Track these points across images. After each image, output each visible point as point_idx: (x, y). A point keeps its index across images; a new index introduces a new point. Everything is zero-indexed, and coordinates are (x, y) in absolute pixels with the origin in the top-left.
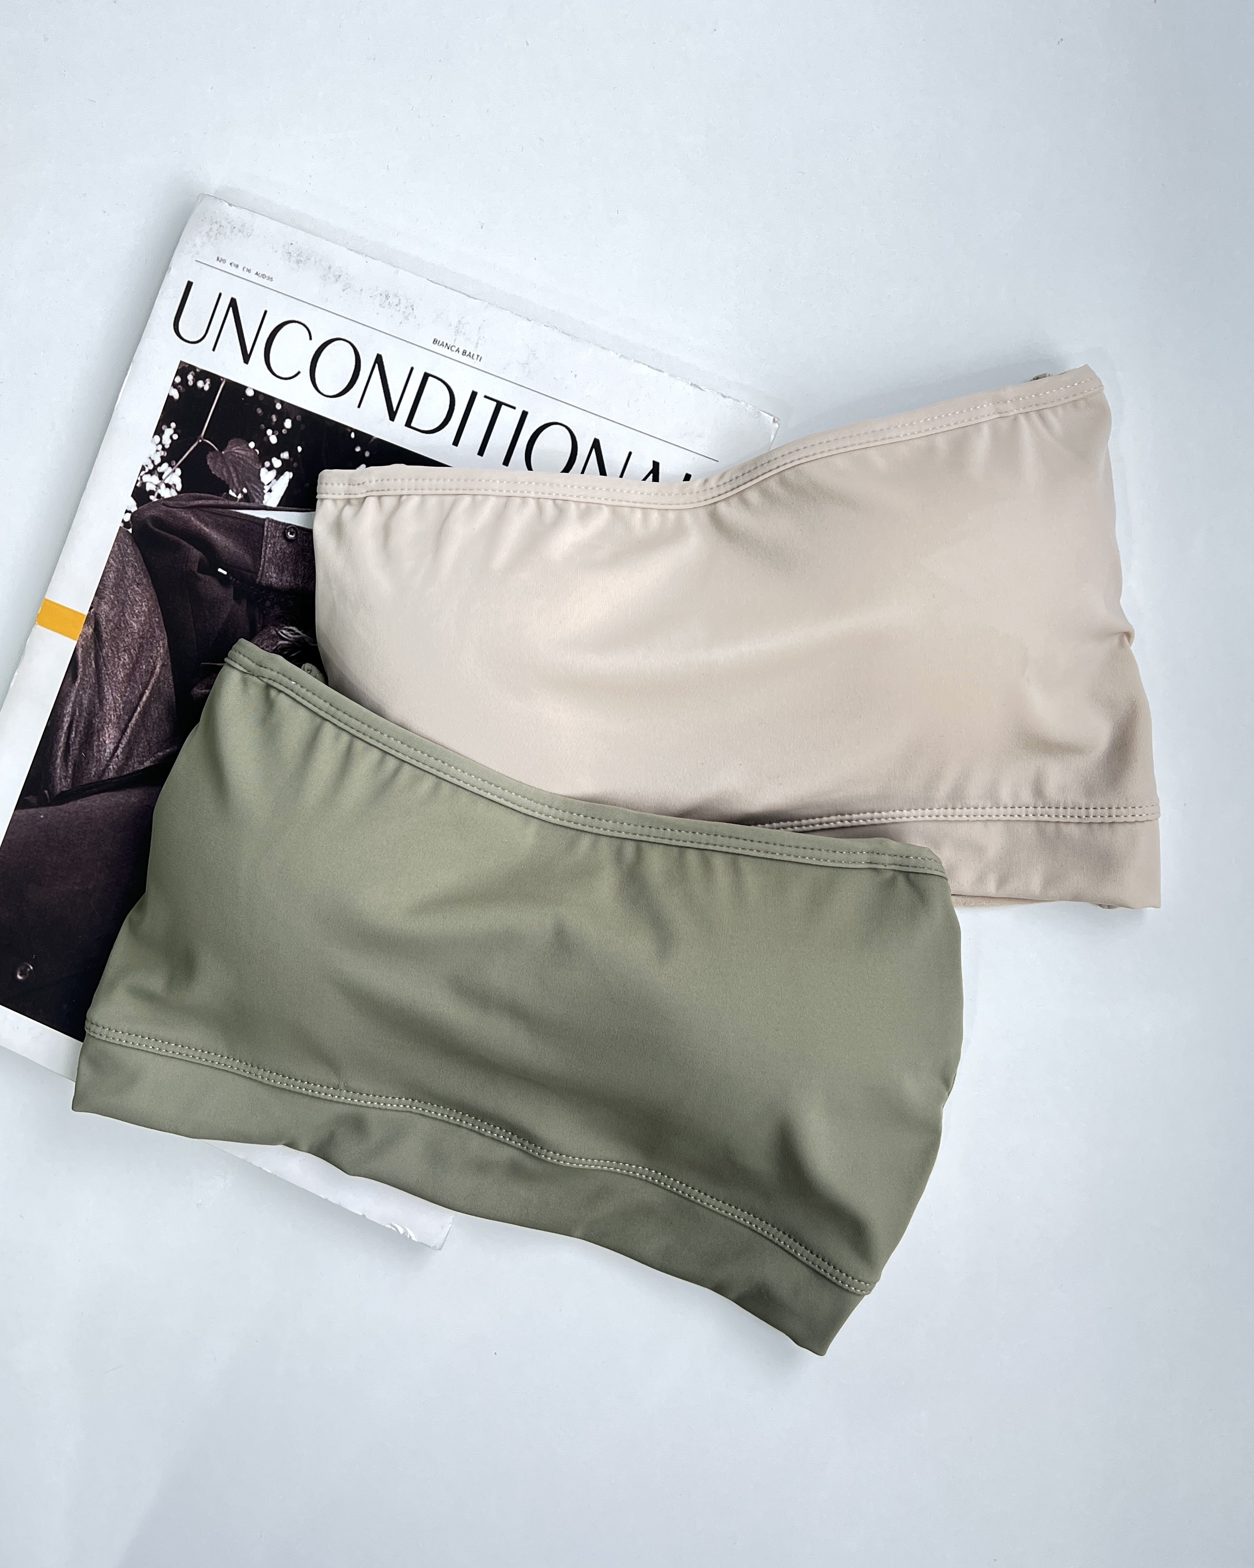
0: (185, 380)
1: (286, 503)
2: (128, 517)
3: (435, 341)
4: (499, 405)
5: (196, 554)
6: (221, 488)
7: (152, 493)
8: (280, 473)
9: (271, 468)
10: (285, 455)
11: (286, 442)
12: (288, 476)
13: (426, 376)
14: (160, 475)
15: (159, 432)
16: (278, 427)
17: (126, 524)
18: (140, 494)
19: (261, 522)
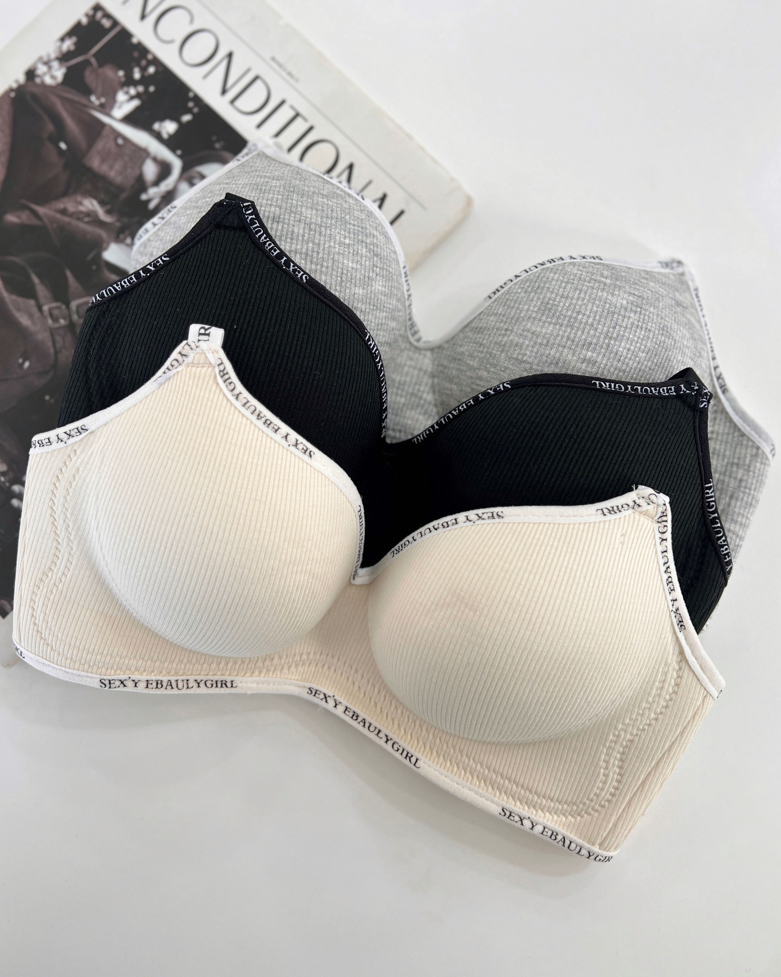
0: (94, 16)
1: (129, 119)
2: (15, 86)
3: (273, 59)
4: (297, 115)
5: (50, 127)
6: (87, 91)
7: (38, 76)
8: (132, 98)
9: (127, 93)
10: (141, 89)
11: (145, 81)
12: (136, 103)
13: (256, 78)
14: (50, 68)
15: (62, 39)
16: (143, 69)
17: (11, 90)
18: (31, 74)
19: (102, 125)
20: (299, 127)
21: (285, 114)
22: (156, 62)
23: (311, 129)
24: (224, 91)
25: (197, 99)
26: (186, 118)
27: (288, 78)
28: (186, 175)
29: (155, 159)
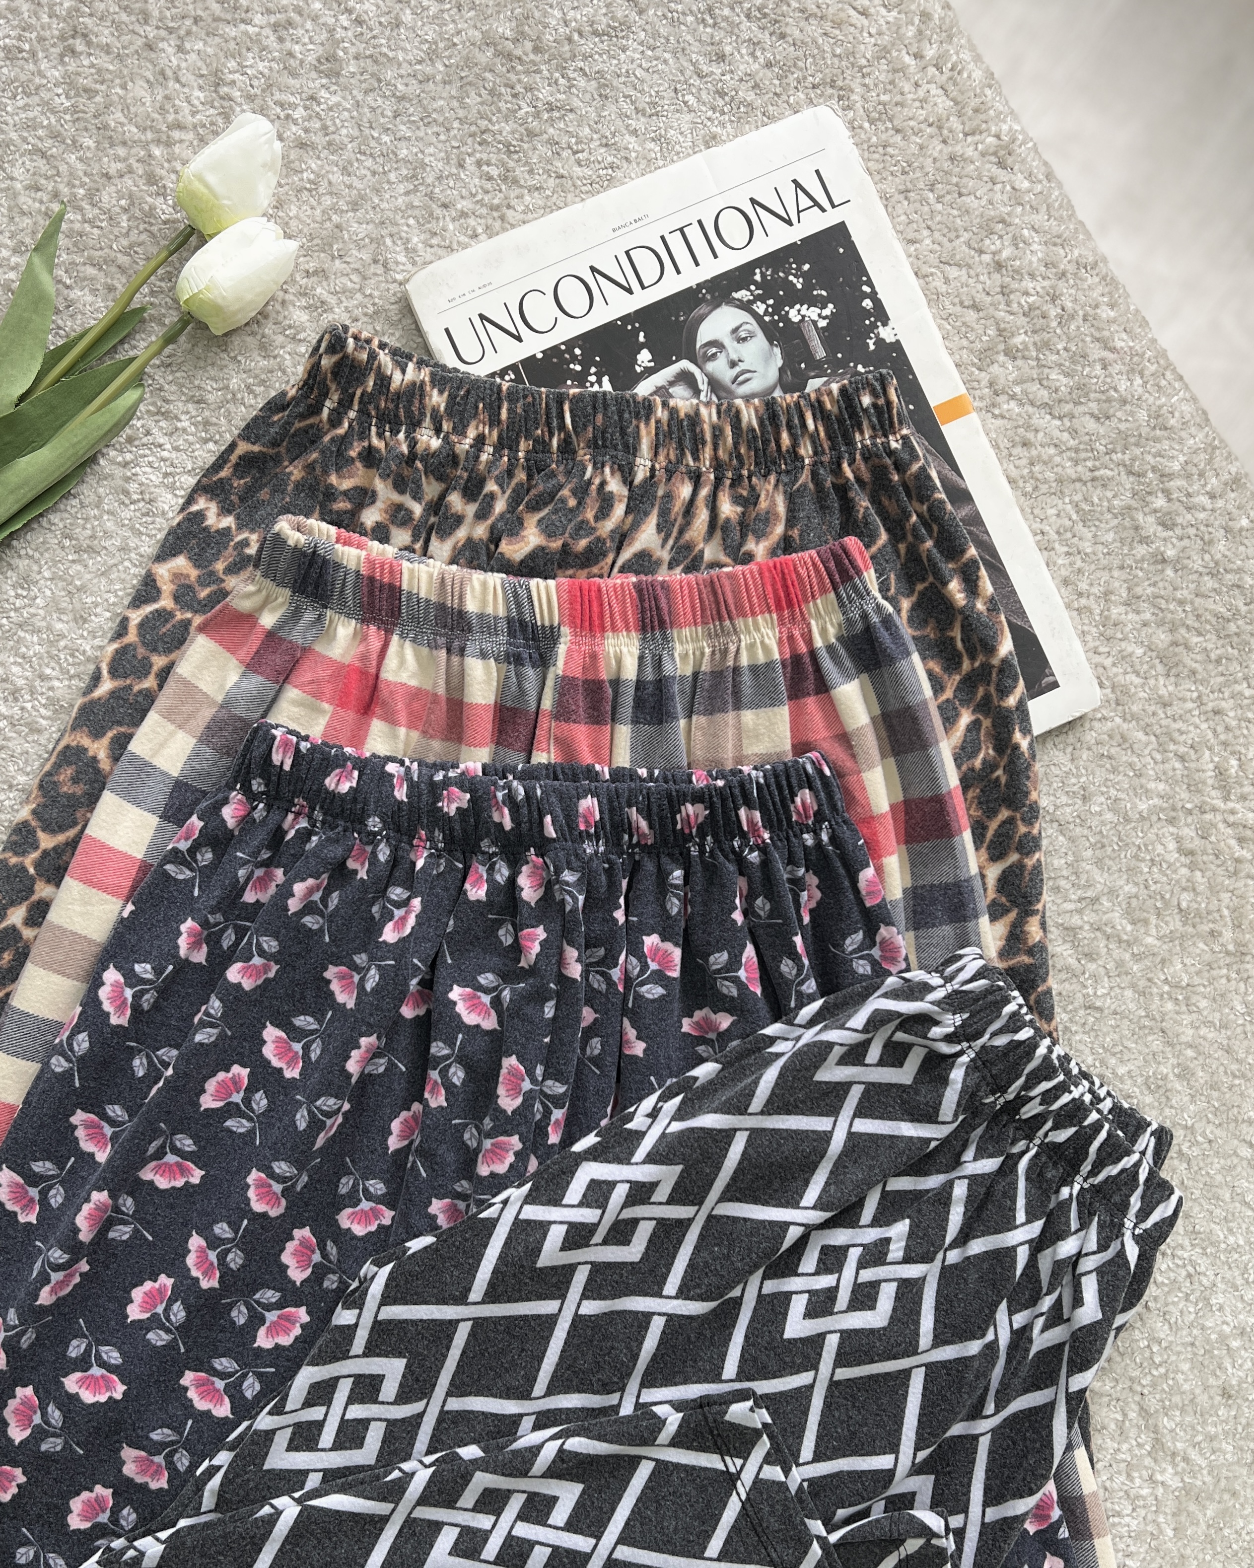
20: (694, 234)
21: (676, 243)
22: (571, 344)
23: (700, 222)
24: (630, 291)
25: (626, 319)
26: (641, 338)
27: (639, 224)
28: (699, 361)
29: (672, 384)
